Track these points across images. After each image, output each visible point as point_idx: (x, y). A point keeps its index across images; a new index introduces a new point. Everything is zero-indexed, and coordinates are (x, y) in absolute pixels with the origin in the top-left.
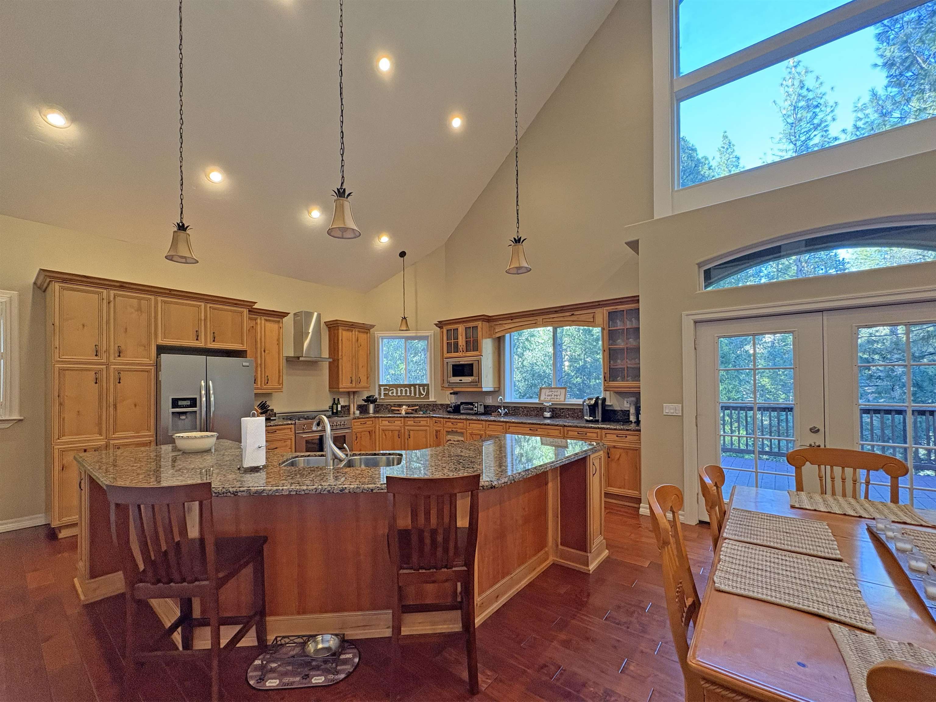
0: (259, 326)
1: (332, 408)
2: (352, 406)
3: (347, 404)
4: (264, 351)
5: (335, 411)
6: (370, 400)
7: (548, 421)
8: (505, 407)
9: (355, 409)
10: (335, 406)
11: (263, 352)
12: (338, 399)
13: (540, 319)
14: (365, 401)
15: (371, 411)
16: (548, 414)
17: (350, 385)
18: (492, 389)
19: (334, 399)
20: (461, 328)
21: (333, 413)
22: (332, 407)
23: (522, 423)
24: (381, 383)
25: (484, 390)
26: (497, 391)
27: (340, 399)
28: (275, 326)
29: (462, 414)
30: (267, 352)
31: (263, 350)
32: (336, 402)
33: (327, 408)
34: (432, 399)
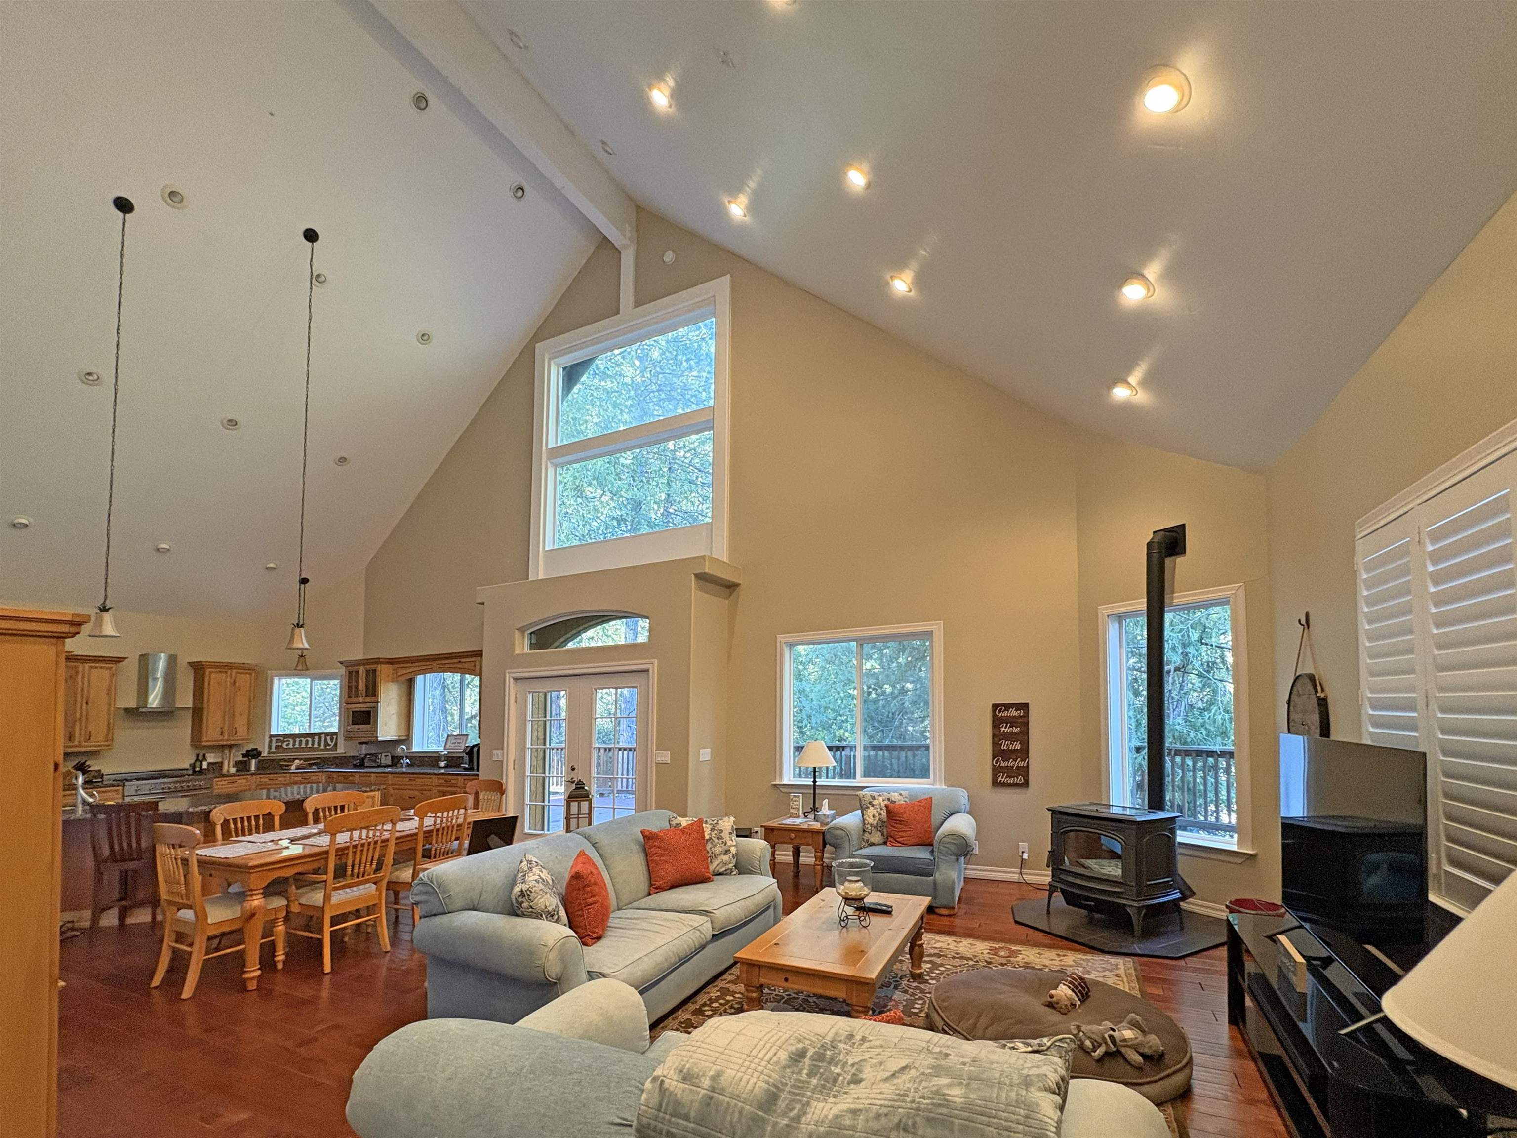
0: (80, 677)
1: (193, 766)
2: (226, 762)
3: (219, 760)
4: (87, 703)
5: (197, 769)
6: (254, 753)
7: (443, 771)
8: (407, 757)
9: (231, 764)
10: (198, 764)
11: (85, 705)
12: (204, 755)
13: (435, 664)
14: (244, 756)
15: (253, 768)
16: (442, 764)
17: (221, 737)
18: (396, 738)
19: (198, 755)
20: (362, 670)
21: (194, 772)
22: (194, 764)
23: (423, 774)
24: (272, 733)
25: (380, 739)
26: (407, 740)
27: (207, 755)
28: (106, 674)
29: (367, 767)
30: (90, 704)
31: (85, 701)
32: (201, 757)
33: (187, 766)
34: (341, 750)
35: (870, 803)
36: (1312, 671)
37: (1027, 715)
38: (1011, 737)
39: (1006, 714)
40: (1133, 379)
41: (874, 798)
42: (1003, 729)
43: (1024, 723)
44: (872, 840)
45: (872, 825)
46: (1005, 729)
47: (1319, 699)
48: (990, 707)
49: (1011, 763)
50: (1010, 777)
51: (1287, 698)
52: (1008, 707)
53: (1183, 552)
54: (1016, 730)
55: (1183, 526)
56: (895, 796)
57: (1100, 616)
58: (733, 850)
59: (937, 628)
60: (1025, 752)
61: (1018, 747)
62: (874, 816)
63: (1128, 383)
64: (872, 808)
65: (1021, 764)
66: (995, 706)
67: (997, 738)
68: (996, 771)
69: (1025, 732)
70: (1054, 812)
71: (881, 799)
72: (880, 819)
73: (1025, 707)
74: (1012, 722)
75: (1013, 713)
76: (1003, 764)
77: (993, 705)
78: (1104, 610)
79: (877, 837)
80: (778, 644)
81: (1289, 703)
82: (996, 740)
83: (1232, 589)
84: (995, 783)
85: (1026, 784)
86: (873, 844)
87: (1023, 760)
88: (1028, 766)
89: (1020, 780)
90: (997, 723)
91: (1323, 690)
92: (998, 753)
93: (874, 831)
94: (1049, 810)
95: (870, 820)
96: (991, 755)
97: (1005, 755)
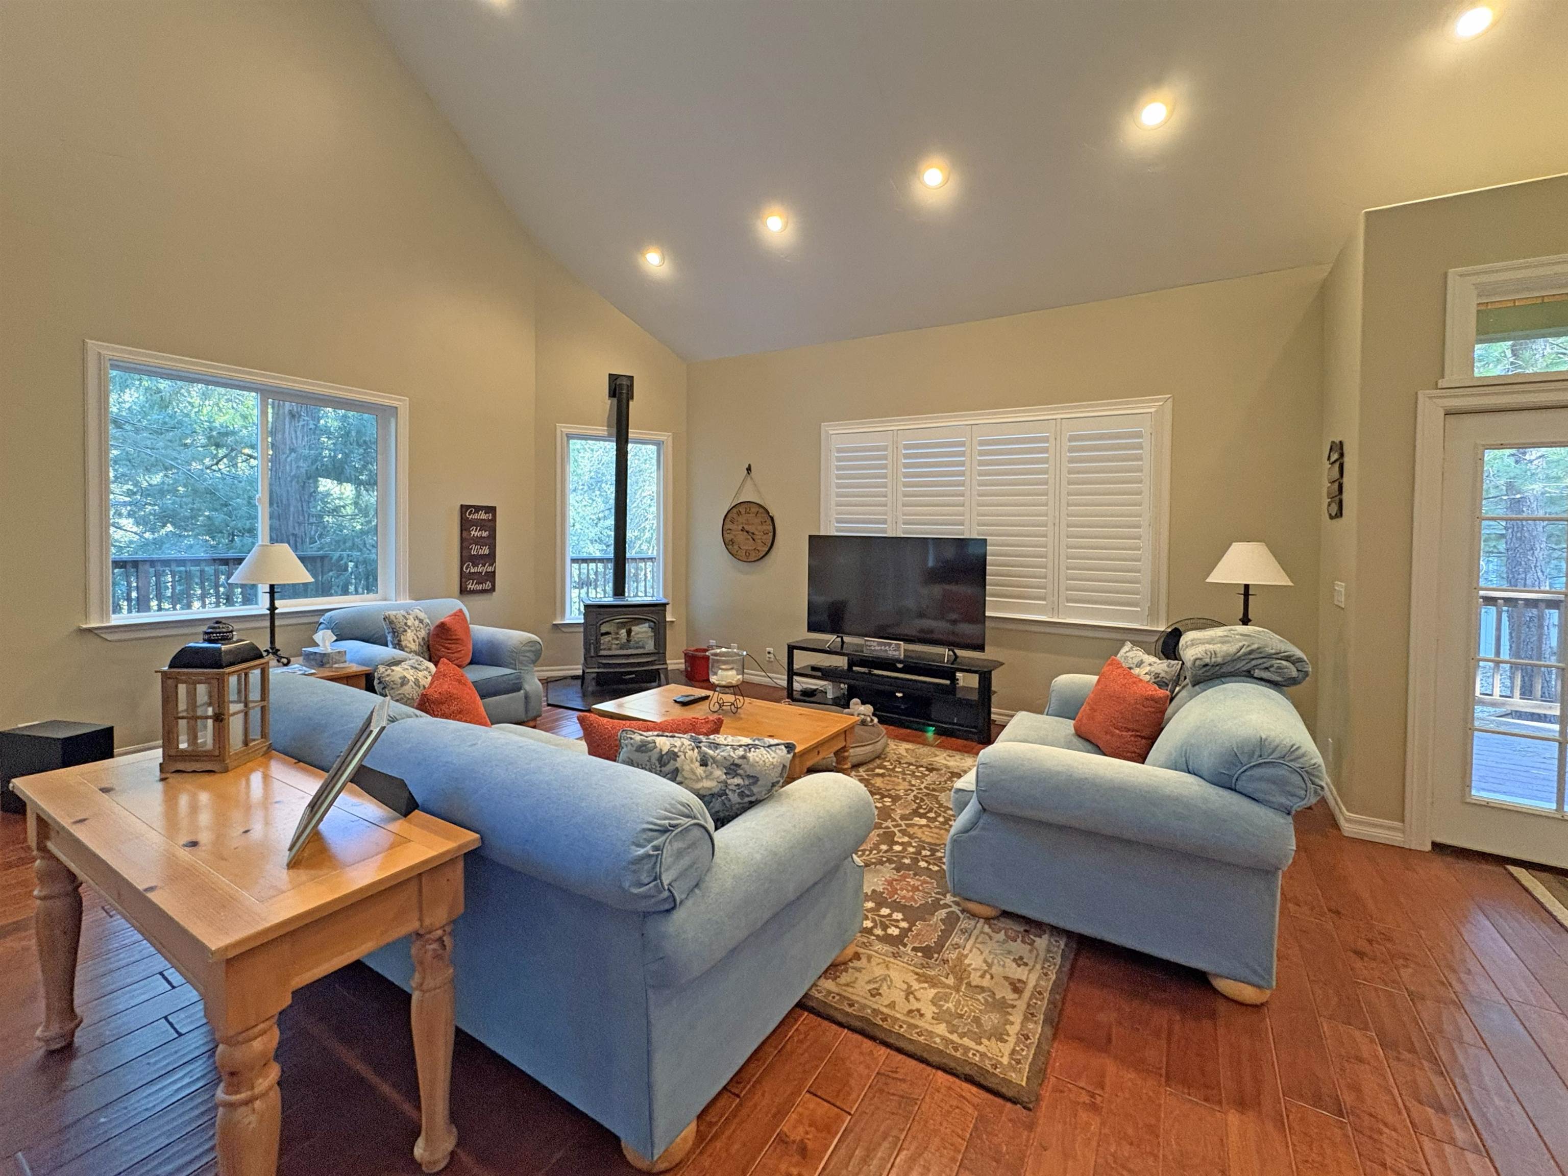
37: (494, 519)
38: (479, 541)
39: (475, 516)
42: (473, 533)
43: (490, 526)
46: (475, 533)
48: (458, 508)
49: (479, 569)
50: (478, 583)
52: (478, 509)
54: (484, 534)
55: (631, 377)
57: (559, 432)
59: (402, 404)
60: (491, 558)
61: (487, 552)
65: (489, 569)
66: (464, 508)
67: (465, 541)
68: (464, 577)
69: (493, 536)
73: (492, 510)
74: (481, 524)
75: (482, 516)
76: (472, 571)
77: (462, 506)
82: (464, 544)
83: (664, 436)
84: (463, 591)
85: (493, 589)
87: (491, 565)
88: (494, 572)
89: (488, 585)
90: (465, 524)
92: (466, 558)
96: (459, 560)
97: (475, 560)
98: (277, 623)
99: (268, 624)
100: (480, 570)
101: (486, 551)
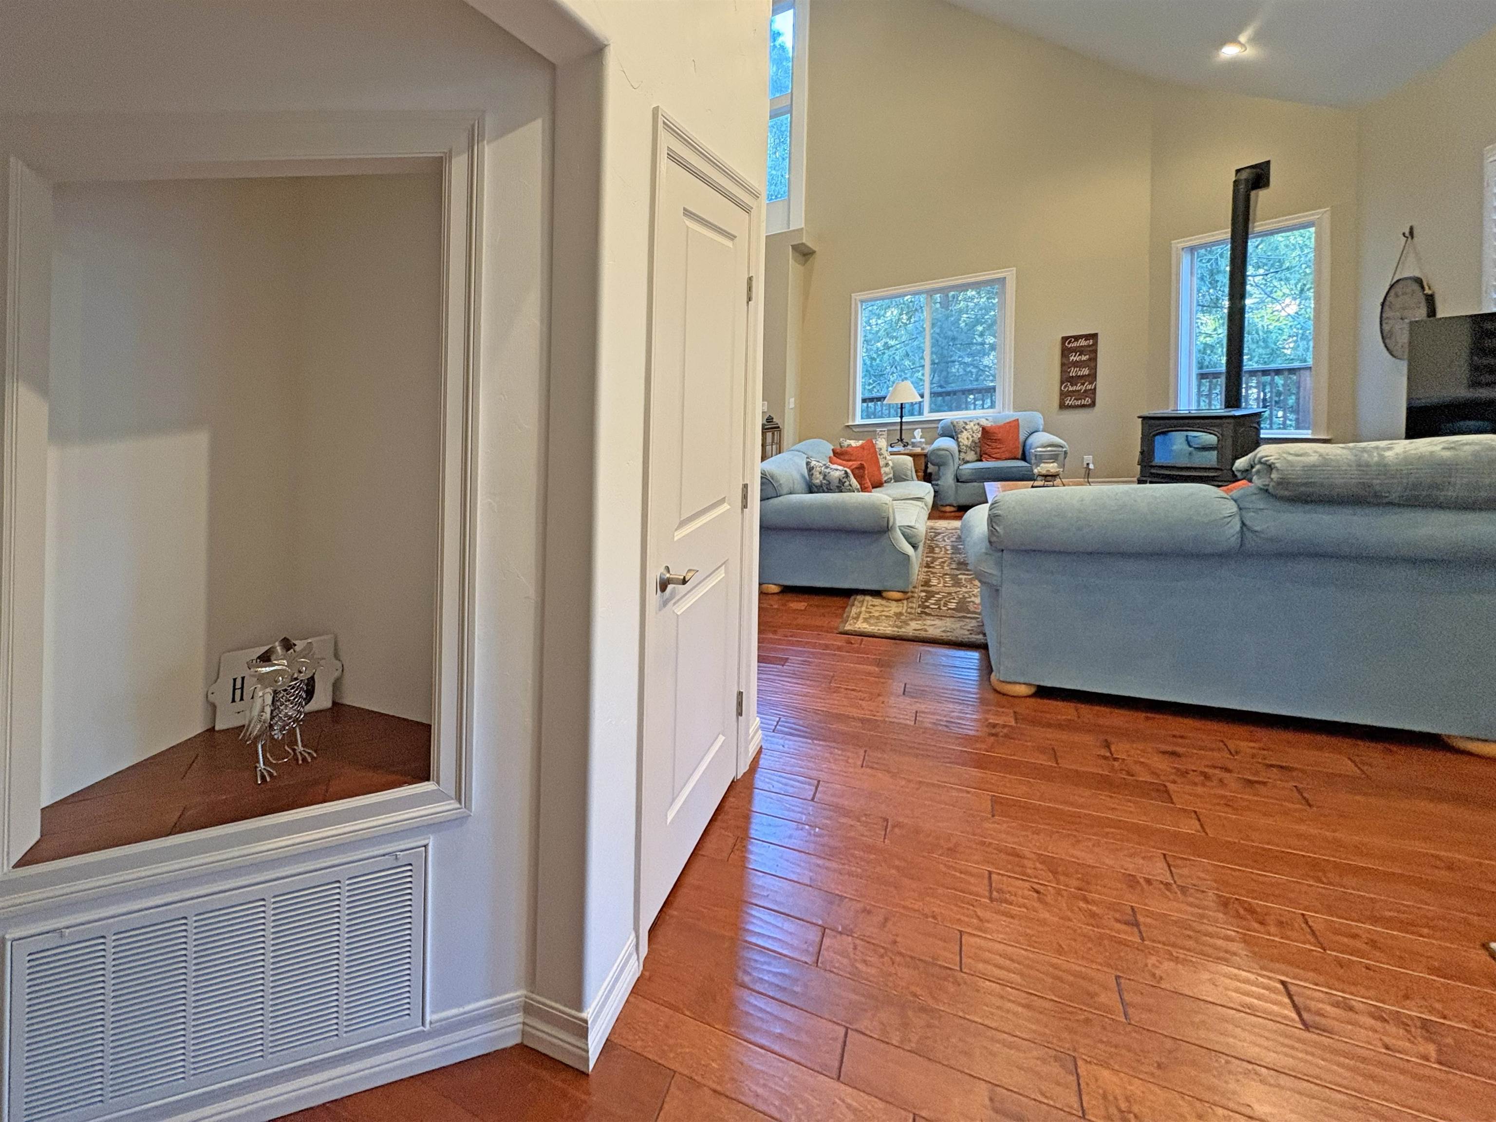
35: (964, 428)
36: (1417, 274)
37: (1095, 344)
38: (1079, 364)
39: (1075, 344)
40: (1243, 38)
41: (966, 424)
42: (1071, 359)
43: (1093, 351)
44: (968, 458)
45: (967, 446)
46: (1073, 358)
47: (1427, 295)
48: (1060, 340)
50: (1077, 400)
51: (1382, 300)
52: (1077, 338)
53: (1266, 184)
54: (1084, 358)
55: (1268, 162)
56: (984, 422)
57: (1174, 249)
58: (890, 463)
59: (1010, 274)
60: (1092, 377)
61: (1087, 373)
62: (968, 438)
63: (1240, 43)
64: (965, 432)
65: (1089, 387)
66: (1065, 339)
67: (1065, 365)
68: (1063, 395)
69: (1094, 359)
70: (1144, 418)
71: (972, 424)
72: (973, 441)
73: (1094, 336)
74: (1081, 351)
75: (1082, 343)
76: (1071, 389)
77: (1063, 338)
78: (1179, 244)
79: (971, 456)
80: (853, 302)
81: (1383, 304)
82: (1065, 368)
83: (1318, 214)
84: (1063, 406)
85: (1093, 404)
86: (968, 462)
87: (1091, 383)
88: (1095, 388)
89: (1088, 401)
90: (1065, 352)
91: (1430, 288)
92: (1066, 379)
93: (969, 450)
94: (1139, 417)
95: (966, 442)
96: (1059, 381)
97: (1073, 380)
98: (904, 427)
99: (899, 428)
100: (1078, 388)
101: (1086, 371)
